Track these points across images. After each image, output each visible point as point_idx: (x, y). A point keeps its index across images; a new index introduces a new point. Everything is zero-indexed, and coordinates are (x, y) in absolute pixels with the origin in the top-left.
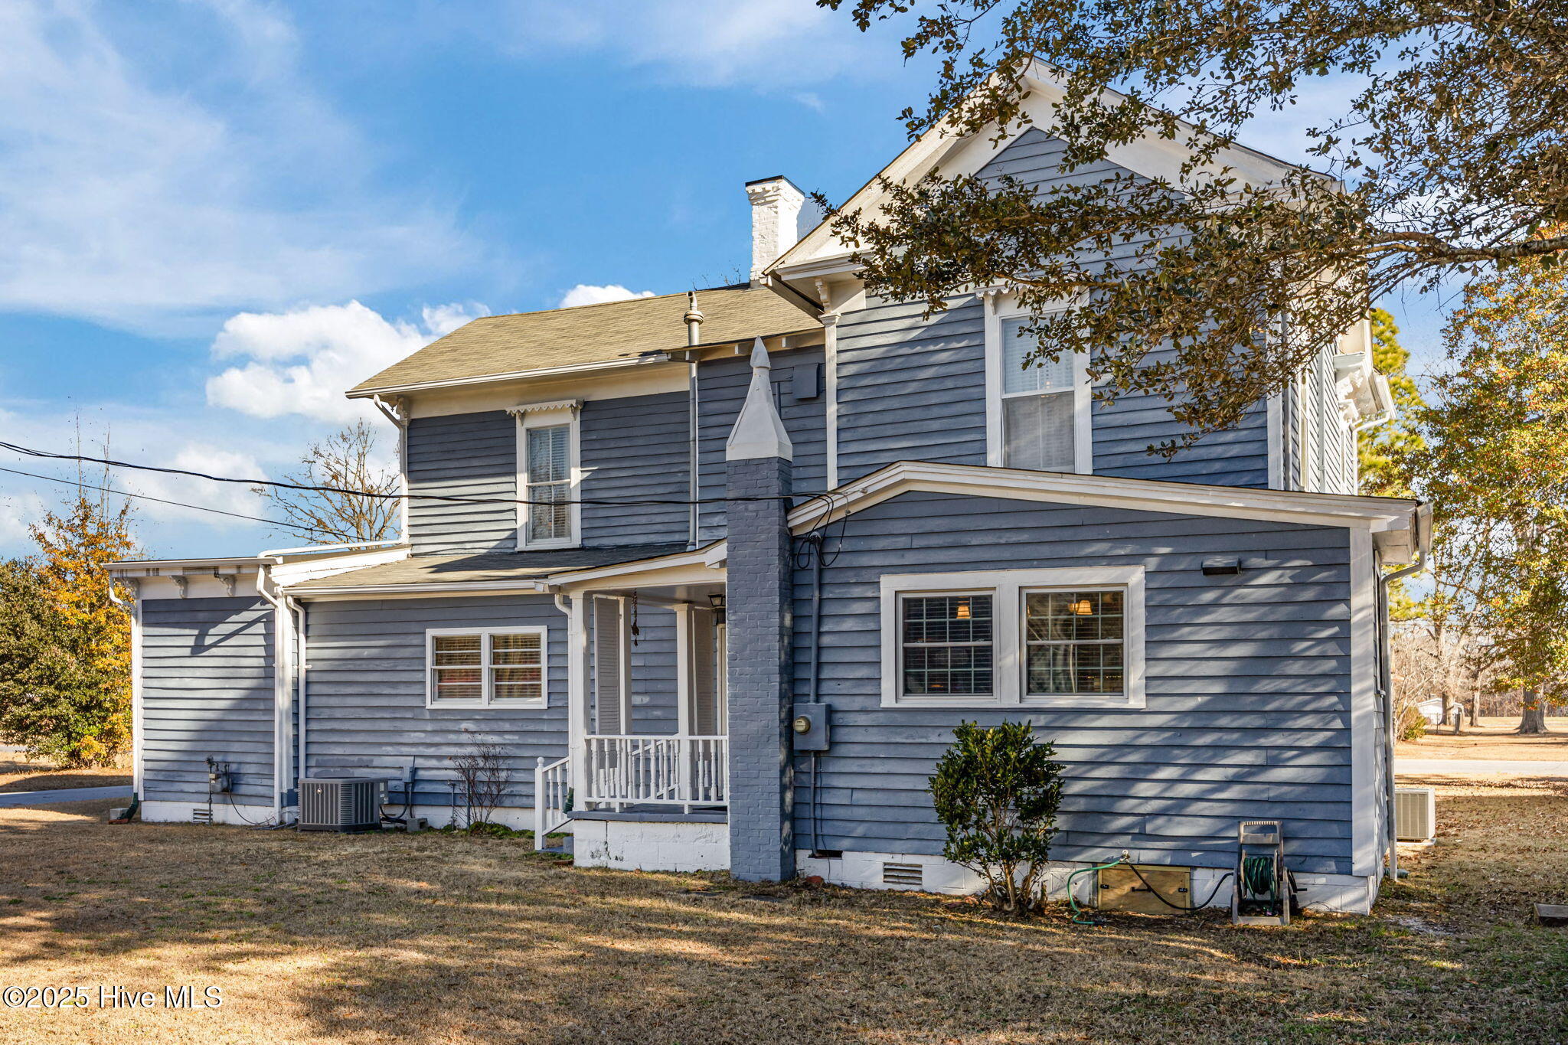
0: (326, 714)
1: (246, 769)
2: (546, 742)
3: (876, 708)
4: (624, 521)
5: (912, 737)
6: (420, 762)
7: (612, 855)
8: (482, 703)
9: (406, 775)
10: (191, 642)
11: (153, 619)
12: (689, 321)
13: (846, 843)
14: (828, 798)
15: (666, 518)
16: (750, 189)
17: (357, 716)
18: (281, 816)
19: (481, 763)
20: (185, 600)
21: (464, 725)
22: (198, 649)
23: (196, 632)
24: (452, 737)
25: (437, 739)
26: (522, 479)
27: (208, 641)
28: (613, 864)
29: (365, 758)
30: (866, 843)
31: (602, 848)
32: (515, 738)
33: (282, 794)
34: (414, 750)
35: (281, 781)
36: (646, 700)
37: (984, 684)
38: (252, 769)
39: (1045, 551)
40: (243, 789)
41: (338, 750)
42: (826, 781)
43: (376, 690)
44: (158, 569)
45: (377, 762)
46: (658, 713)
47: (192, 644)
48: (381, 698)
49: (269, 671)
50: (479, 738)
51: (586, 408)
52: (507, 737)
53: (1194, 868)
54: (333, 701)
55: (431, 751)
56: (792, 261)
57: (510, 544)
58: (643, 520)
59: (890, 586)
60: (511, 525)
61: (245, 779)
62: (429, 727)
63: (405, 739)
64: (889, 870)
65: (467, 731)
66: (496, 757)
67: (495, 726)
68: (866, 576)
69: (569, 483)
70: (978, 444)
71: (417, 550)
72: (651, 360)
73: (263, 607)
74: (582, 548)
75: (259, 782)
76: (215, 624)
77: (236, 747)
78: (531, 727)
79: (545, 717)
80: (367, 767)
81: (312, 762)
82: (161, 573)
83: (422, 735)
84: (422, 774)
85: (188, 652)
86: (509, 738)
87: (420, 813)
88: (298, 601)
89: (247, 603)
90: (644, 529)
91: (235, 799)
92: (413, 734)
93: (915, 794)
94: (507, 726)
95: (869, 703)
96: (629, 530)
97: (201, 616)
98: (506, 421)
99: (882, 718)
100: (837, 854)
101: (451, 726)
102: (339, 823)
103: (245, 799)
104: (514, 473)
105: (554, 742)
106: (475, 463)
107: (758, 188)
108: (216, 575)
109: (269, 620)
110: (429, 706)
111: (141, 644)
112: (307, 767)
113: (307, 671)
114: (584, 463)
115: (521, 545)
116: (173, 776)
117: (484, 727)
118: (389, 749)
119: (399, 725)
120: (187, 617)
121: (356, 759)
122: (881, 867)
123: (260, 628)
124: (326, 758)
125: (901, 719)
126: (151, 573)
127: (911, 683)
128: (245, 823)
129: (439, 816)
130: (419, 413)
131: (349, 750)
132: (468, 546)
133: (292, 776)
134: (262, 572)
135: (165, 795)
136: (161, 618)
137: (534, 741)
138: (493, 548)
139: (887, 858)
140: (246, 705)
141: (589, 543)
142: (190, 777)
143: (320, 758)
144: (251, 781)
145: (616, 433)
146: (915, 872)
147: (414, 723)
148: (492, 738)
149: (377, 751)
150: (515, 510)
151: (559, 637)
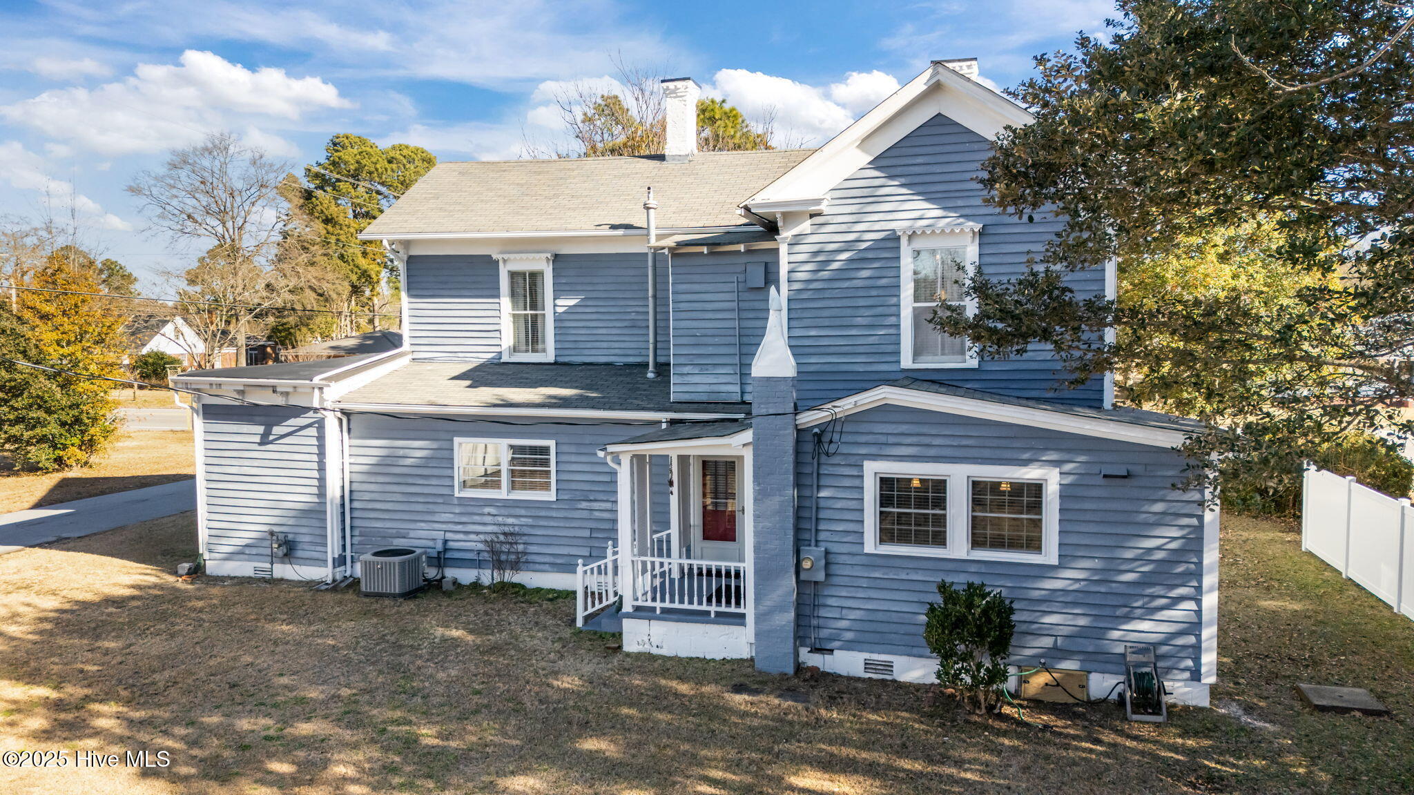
1: (300, 538)
2: (555, 524)
3: (860, 552)
4: (589, 345)
5: (887, 574)
6: (449, 536)
7: (654, 644)
8: (503, 493)
9: (439, 546)
12: (647, 208)
13: (837, 644)
14: (823, 612)
15: (623, 345)
16: (665, 85)
18: (334, 575)
19: (502, 538)
20: (242, 406)
21: (487, 510)
24: (477, 518)
25: (464, 519)
27: (269, 439)
28: (655, 651)
29: (402, 531)
30: (850, 646)
31: (646, 639)
32: (530, 521)
33: (334, 559)
34: (444, 527)
35: (333, 548)
37: (939, 540)
38: (307, 539)
39: (985, 453)
40: (300, 554)
41: (378, 524)
42: (822, 601)
43: (410, 480)
44: (220, 385)
45: (412, 534)
48: (415, 487)
49: (321, 465)
50: (500, 519)
51: (557, 260)
52: (522, 519)
53: (1091, 673)
54: (374, 487)
55: (459, 528)
57: (497, 357)
58: (605, 345)
59: (872, 469)
60: (497, 342)
61: (300, 546)
62: (457, 511)
63: (436, 518)
64: (868, 665)
65: (489, 514)
66: (512, 534)
67: (513, 511)
68: (853, 461)
69: (545, 314)
70: (894, 337)
71: (416, 356)
72: (618, 232)
73: (314, 416)
74: (556, 363)
75: (313, 548)
77: (291, 521)
78: (543, 513)
79: (554, 506)
80: (404, 538)
81: (356, 532)
82: (224, 387)
83: (452, 516)
84: (451, 545)
86: (524, 520)
87: (451, 573)
88: (343, 412)
89: (301, 411)
90: (605, 352)
91: (294, 560)
92: (443, 515)
93: (889, 614)
94: (523, 512)
95: (855, 549)
96: (593, 352)
97: (267, 419)
98: (492, 263)
99: (864, 560)
100: (830, 652)
101: (476, 510)
103: (302, 561)
104: (498, 303)
105: (562, 525)
107: (671, 85)
108: (274, 392)
109: (320, 424)
110: (457, 494)
112: (352, 536)
115: (505, 359)
117: (503, 511)
118: (423, 525)
119: (431, 507)
121: (394, 531)
122: (862, 662)
123: (313, 431)
124: (368, 530)
125: (879, 561)
126: (214, 387)
127: (886, 536)
128: (301, 579)
129: (466, 576)
130: (416, 252)
131: (389, 525)
133: (341, 543)
134: (316, 391)
137: (546, 524)
139: (867, 655)
141: (561, 360)
143: (363, 530)
144: (306, 547)
145: (581, 280)
146: (888, 667)
147: (445, 506)
148: (510, 521)
149: (412, 526)
150: (499, 331)
151: (564, 448)
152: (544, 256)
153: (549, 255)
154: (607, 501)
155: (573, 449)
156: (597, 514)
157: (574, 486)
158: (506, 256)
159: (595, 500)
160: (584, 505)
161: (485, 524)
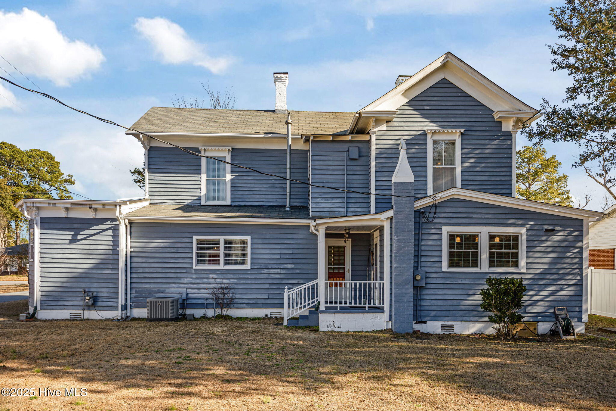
0: (141, 270)
1: (100, 295)
2: (250, 282)
3: (440, 271)
4: (249, 196)
5: (452, 281)
6: (189, 291)
7: (336, 326)
8: (221, 266)
9: (184, 296)
10: (70, 237)
11: (46, 226)
12: (287, 123)
13: (428, 318)
14: (423, 303)
15: (267, 196)
16: (275, 75)
17: (157, 271)
18: (122, 314)
19: (220, 290)
20: (66, 218)
21: (211, 276)
22: (73, 241)
23: (73, 233)
24: (205, 280)
25: (198, 281)
26: (204, 176)
27: (79, 237)
28: (337, 330)
29: (161, 289)
30: (435, 318)
31: (332, 323)
32: (235, 281)
33: (122, 305)
34: (186, 286)
35: (121, 301)
36: (293, 266)
37: (475, 264)
38: (105, 295)
39: (496, 221)
40: (100, 304)
41: (147, 286)
42: (422, 297)
43: (167, 261)
44: (55, 203)
45: (167, 291)
46: (298, 271)
47: (71, 238)
48: (169, 264)
49: (115, 251)
50: (218, 280)
51: (233, 151)
52: (231, 280)
53: (538, 322)
54: (144, 265)
55: (195, 286)
56: (368, 109)
57: (198, 202)
58: (258, 196)
59: (446, 230)
60: (199, 194)
61: (100, 299)
62: (194, 277)
63: (182, 281)
64: (443, 328)
65: (213, 278)
66: (227, 288)
67: (226, 276)
68: (437, 226)
69: (225, 180)
70: (424, 181)
71: (152, 201)
72: (270, 136)
73: (111, 223)
74: (231, 206)
75: (109, 300)
76: (84, 229)
77: (95, 285)
78: (243, 276)
79: (249, 272)
80: (163, 293)
81: (134, 291)
82: (57, 205)
83: (191, 279)
84: (190, 295)
85: (68, 242)
86: (232, 281)
87: (189, 312)
88: (131, 223)
89: (103, 221)
90: (257, 200)
91: (97, 308)
92: (186, 279)
93: (453, 301)
94: (232, 276)
95: (438, 270)
96: (251, 200)
97: (76, 226)
98: (197, 151)
99: (442, 275)
100: (425, 322)
101: (205, 276)
102: (170, 317)
103: (100, 308)
104: (200, 174)
105: (253, 282)
106: (181, 167)
107: (279, 75)
108: (90, 208)
109: (116, 229)
110: (194, 267)
111: (39, 237)
112: (131, 293)
113: (131, 252)
114: (232, 172)
115: (203, 202)
116: (58, 298)
117: (220, 276)
118: (174, 285)
119: (179, 275)
120: (68, 226)
121: (157, 289)
122: (440, 326)
123: (110, 232)
124: (140, 289)
125: (448, 275)
126: (51, 205)
127: (451, 264)
128: (101, 318)
129: (198, 313)
130: (154, 144)
131: (153, 286)
132: (178, 201)
133: (125, 297)
134: (118, 207)
135: (54, 307)
136: (51, 226)
137: (244, 282)
138: (190, 203)
139: (442, 322)
140: (102, 266)
141: (234, 204)
142: (69, 299)
143: (137, 289)
144: (104, 300)
145: (246, 162)
146: (452, 327)
147: (187, 274)
148: (225, 281)
149: (167, 286)
150: (200, 189)
151: (256, 241)
152: (227, 148)
153: (230, 148)
154: (278, 269)
155: (260, 241)
156: (273, 276)
157: (260, 261)
158: (206, 148)
159: (272, 268)
160: (266, 271)
161: (210, 283)
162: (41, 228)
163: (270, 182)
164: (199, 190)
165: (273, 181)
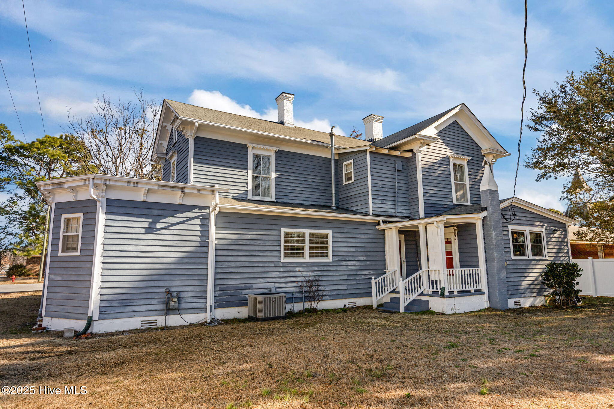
0: (226, 264)
1: (185, 294)
2: (332, 274)
3: (510, 259)
4: (292, 195)
5: (516, 267)
6: (277, 285)
7: (457, 309)
8: (307, 259)
10: (146, 225)
11: (115, 210)
13: (508, 296)
17: (244, 266)
18: (212, 316)
19: (305, 284)
20: (144, 202)
21: (298, 269)
22: (150, 230)
23: (151, 220)
24: (292, 274)
25: (285, 275)
26: (250, 172)
27: (159, 226)
28: (457, 312)
29: (248, 285)
30: (511, 296)
31: (454, 306)
32: (319, 273)
34: (274, 280)
36: (364, 258)
37: (525, 253)
38: (190, 294)
40: (183, 306)
41: (233, 282)
43: (254, 254)
44: (137, 183)
45: (255, 286)
46: (368, 263)
47: (147, 227)
48: (257, 257)
49: (204, 243)
50: (305, 273)
51: (279, 152)
52: (316, 273)
54: (230, 259)
55: (282, 280)
57: (245, 196)
59: (510, 228)
60: (246, 189)
61: (183, 300)
62: (282, 270)
63: (270, 275)
65: (299, 271)
66: (312, 281)
67: (311, 269)
68: (506, 225)
69: (271, 177)
70: (450, 192)
72: (316, 143)
73: (200, 211)
74: (276, 202)
75: (194, 301)
76: (165, 217)
77: (177, 283)
78: (326, 269)
79: (331, 265)
80: (250, 289)
81: (218, 288)
82: (139, 186)
83: (278, 273)
84: (278, 290)
85: (143, 231)
89: (190, 208)
92: (273, 273)
94: (316, 269)
97: (155, 212)
98: (245, 148)
99: (511, 262)
101: (292, 269)
104: (247, 169)
105: (334, 274)
106: (228, 161)
108: (182, 192)
109: (205, 219)
110: (283, 259)
112: (215, 291)
113: (216, 244)
114: (277, 171)
115: (249, 197)
116: (127, 303)
117: (306, 269)
118: (261, 280)
119: (266, 269)
120: (145, 212)
121: (243, 285)
122: (514, 302)
123: (198, 221)
124: (225, 286)
125: (514, 262)
126: (132, 185)
127: (515, 253)
128: (188, 324)
131: (239, 282)
134: (217, 194)
135: (118, 315)
136: (122, 210)
137: (327, 274)
138: (236, 197)
139: (515, 300)
140: (186, 260)
141: (278, 200)
142: (142, 302)
143: (222, 286)
145: (288, 163)
146: (519, 302)
147: (274, 268)
148: (309, 274)
149: (255, 281)
150: (247, 183)
151: (336, 235)
153: (276, 149)
154: (354, 261)
155: (339, 235)
156: (350, 267)
157: (340, 254)
159: (349, 261)
160: (344, 263)
161: (296, 277)
162: (107, 213)
163: (309, 183)
164: (245, 185)
165: (311, 183)
